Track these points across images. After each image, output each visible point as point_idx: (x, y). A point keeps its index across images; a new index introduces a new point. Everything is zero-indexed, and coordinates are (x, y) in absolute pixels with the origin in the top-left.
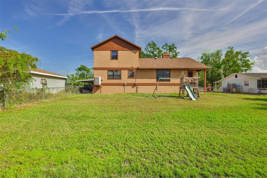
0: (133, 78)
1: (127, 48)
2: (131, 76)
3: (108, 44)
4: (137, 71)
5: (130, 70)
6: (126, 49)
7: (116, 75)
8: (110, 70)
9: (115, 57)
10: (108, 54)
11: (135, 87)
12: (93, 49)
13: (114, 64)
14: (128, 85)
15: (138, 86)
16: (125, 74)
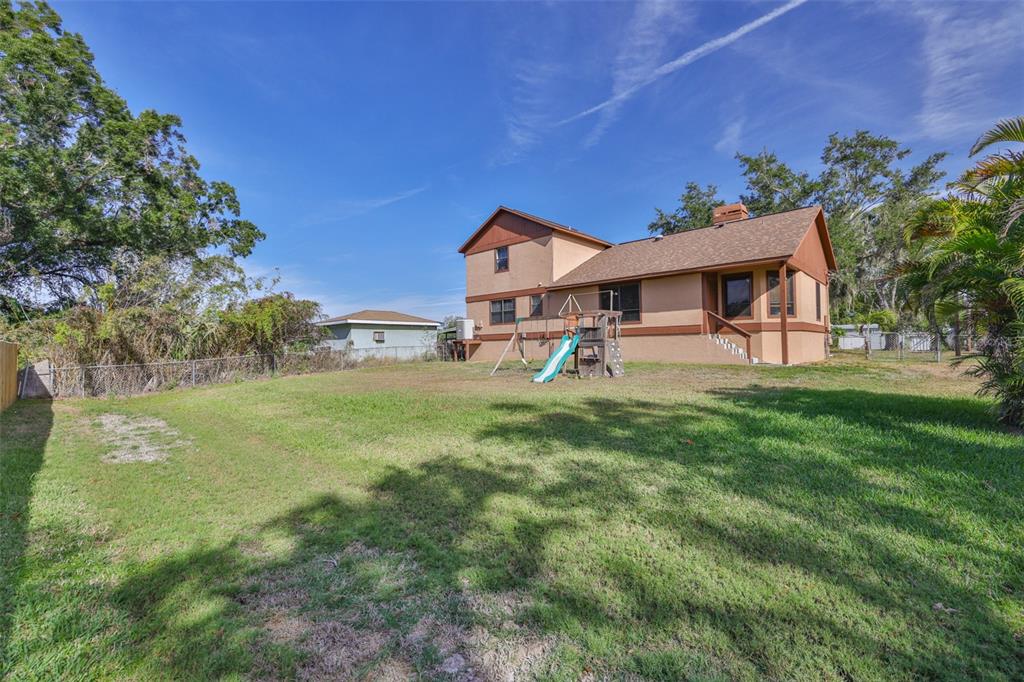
0: (540, 317)
1: (526, 235)
2: (537, 313)
3: (489, 233)
4: (549, 297)
5: (534, 294)
6: (524, 237)
7: (505, 313)
8: (495, 300)
9: (503, 266)
10: (490, 257)
11: (547, 346)
12: (464, 250)
13: (503, 284)
14: (531, 337)
15: (551, 341)
16: (524, 306)
